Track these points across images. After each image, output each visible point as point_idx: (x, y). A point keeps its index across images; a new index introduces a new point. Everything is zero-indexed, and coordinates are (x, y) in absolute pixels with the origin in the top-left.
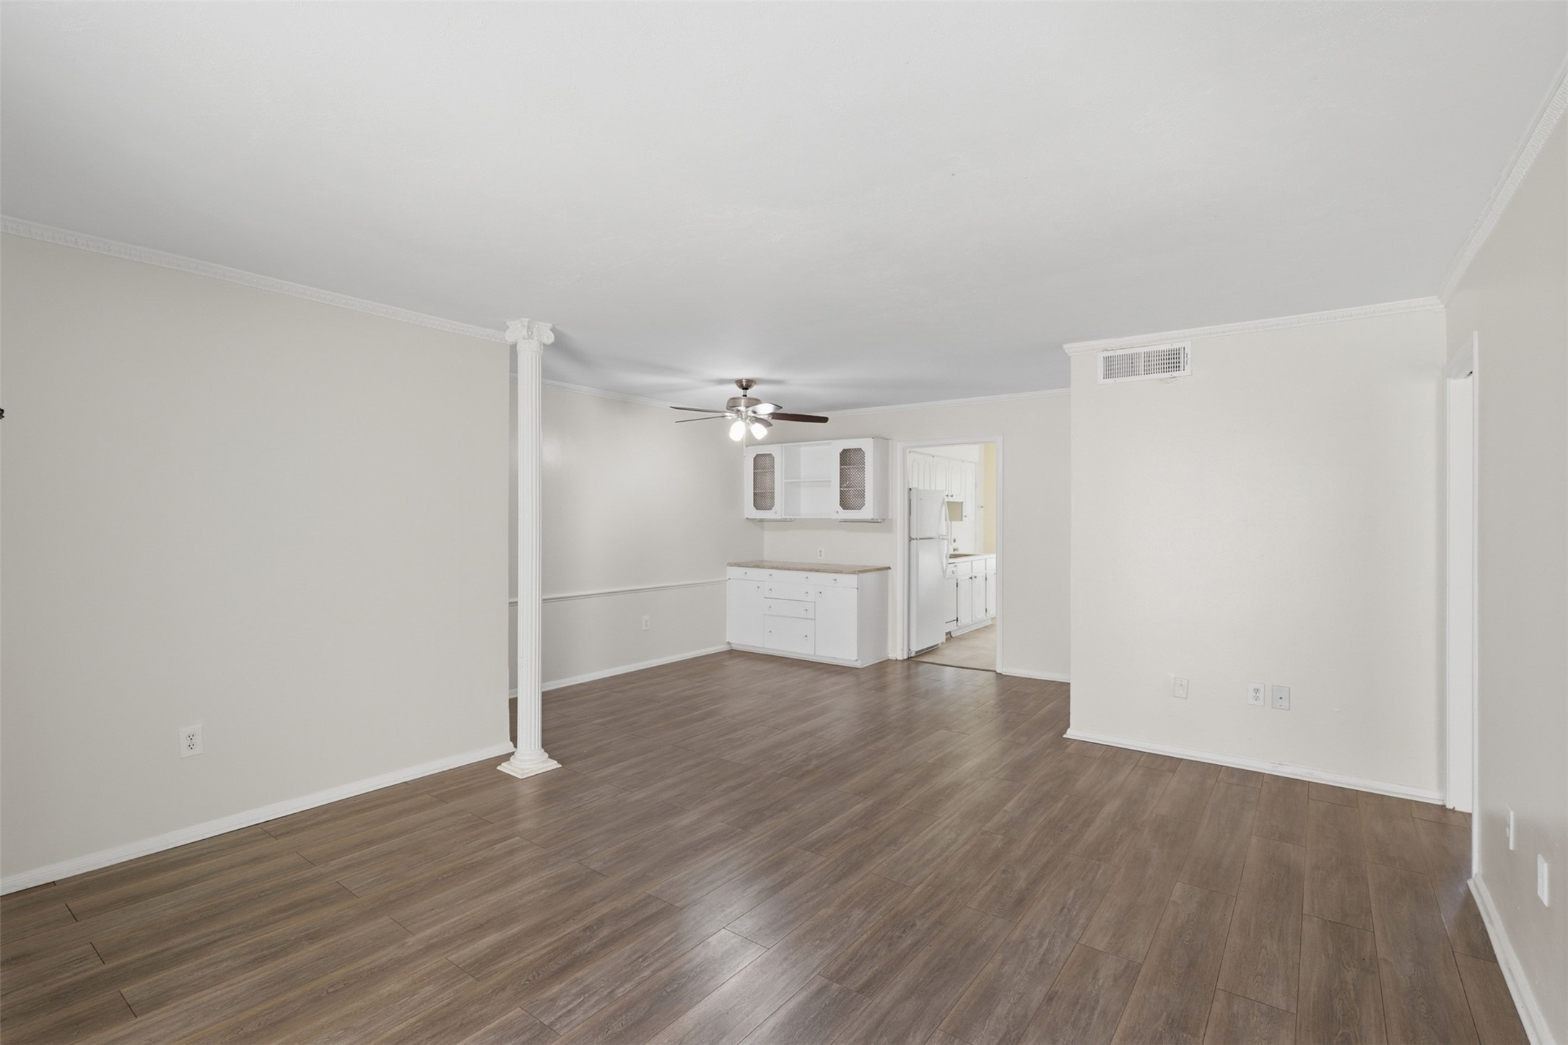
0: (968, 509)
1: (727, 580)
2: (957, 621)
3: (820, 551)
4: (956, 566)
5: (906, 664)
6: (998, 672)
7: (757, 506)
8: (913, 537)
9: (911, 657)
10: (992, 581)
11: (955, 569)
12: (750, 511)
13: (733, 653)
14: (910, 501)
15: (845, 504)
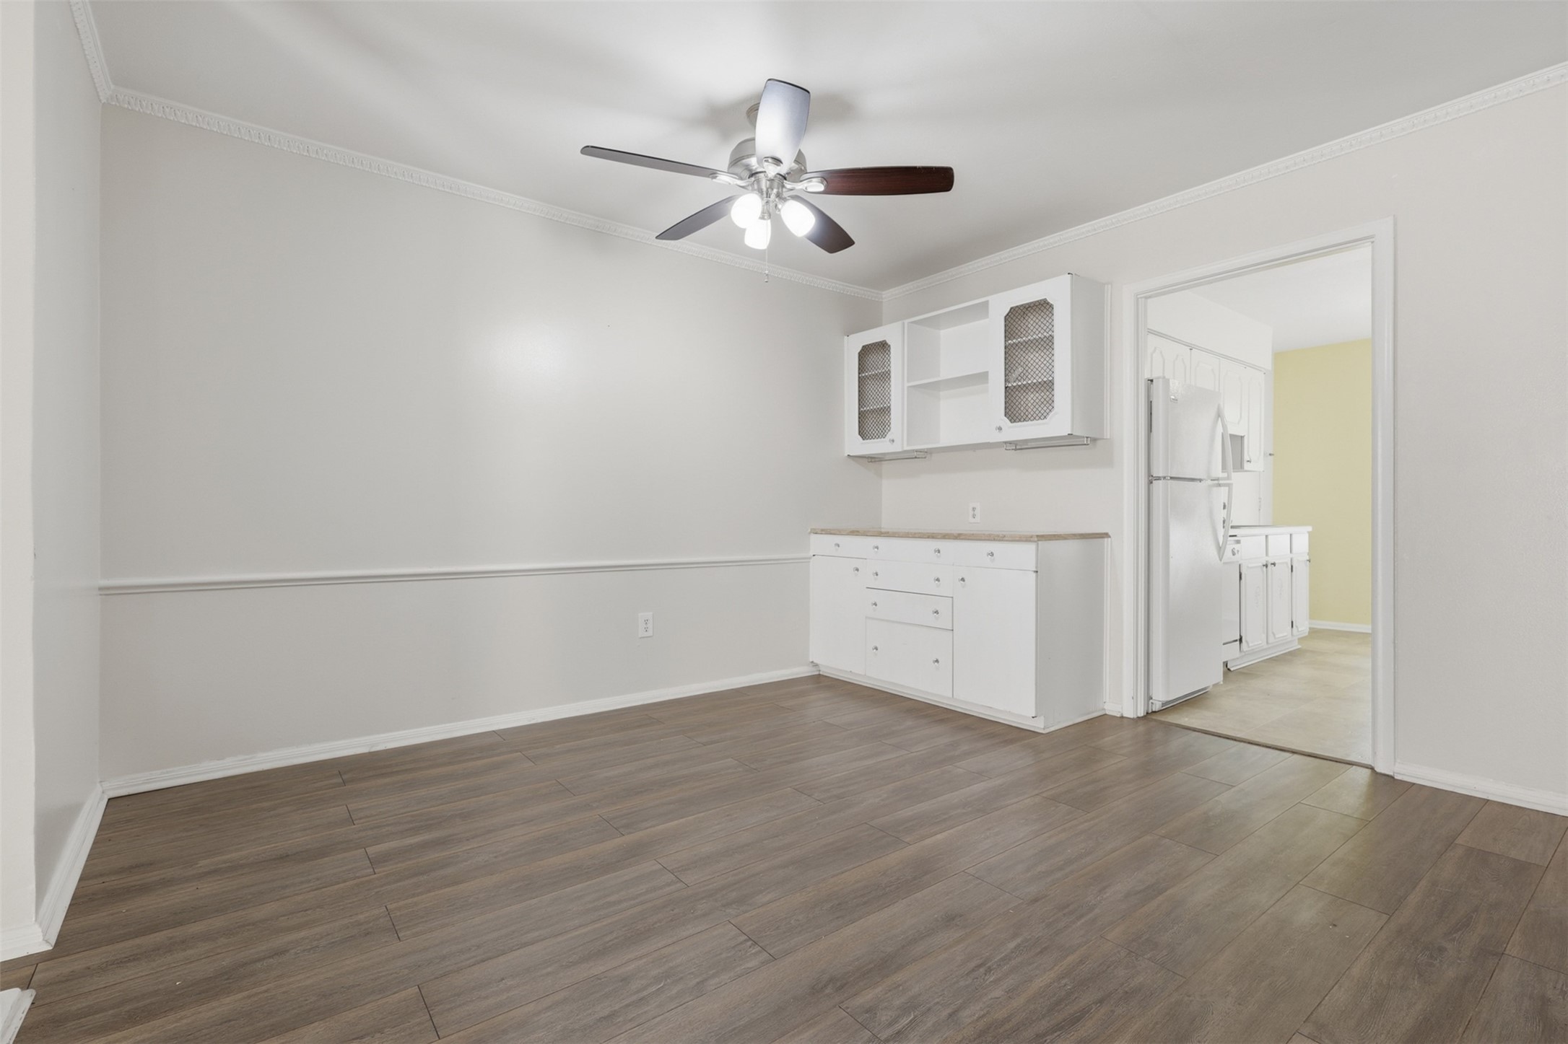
0: (1254, 450)
1: (810, 558)
2: (1241, 640)
3: (974, 509)
4: (1238, 542)
5: (1141, 728)
6: (1378, 770)
7: (863, 433)
8: (1157, 472)
9: (1154, 712)
10: (1302, 571)
11: (1237, 547)
12: (856, 445)
13: (821, 682)
14: (1150, 405)
15: (1013, 412)
